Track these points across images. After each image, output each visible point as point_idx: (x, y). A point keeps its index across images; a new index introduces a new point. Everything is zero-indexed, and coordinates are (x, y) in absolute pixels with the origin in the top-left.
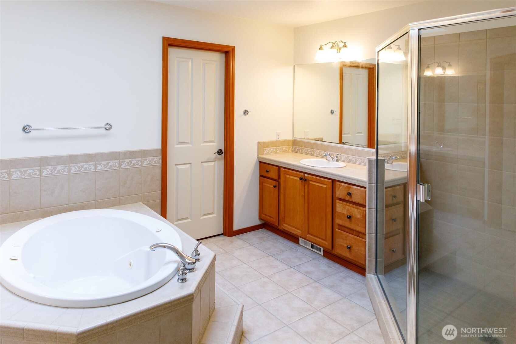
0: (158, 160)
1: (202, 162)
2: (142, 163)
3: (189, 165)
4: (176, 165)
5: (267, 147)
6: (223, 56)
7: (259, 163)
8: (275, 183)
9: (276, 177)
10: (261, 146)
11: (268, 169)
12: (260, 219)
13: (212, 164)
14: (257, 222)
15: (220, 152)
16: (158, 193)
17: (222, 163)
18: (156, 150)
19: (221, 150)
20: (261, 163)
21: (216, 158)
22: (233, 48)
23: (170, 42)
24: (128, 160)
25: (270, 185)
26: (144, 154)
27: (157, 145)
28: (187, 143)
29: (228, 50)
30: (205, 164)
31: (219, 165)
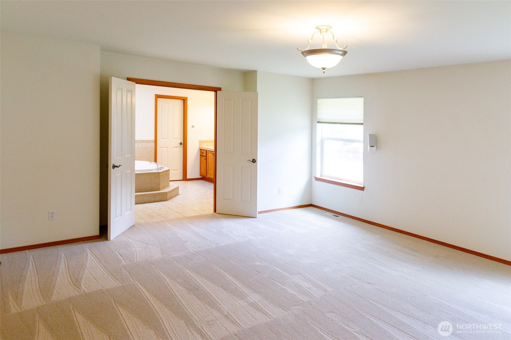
0: (153, 144)
1: (173, 148)
2: (147, 145)
3: (167, 148)
4: (161, 148)
5: (204, 142)
6: (183, 101)
7: (200, 150)
8: (205, 158)
9: (205, 155)
10: (201, 142)
11: (203, 152)
12: (200, 175)
13: (178, 148)
14: (199, 177)
15: (181, 144)
16: (153, 154)
17: (182, 149)
18: (152, 140)
19: (182, 143)
20: (201, 149)
21: (179, 146)
22: (187, 98)
23: (158, 96)
24: (141, 144)
25: (203, 159)
26: (148, 141)
27: (153, 138)
28: (166, 139)
29: (184, 99)
30: (174, 148)
31: (180, 149)
